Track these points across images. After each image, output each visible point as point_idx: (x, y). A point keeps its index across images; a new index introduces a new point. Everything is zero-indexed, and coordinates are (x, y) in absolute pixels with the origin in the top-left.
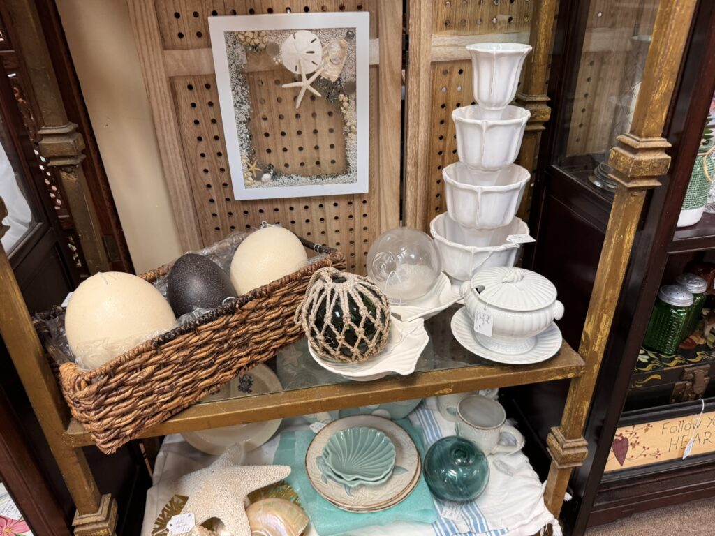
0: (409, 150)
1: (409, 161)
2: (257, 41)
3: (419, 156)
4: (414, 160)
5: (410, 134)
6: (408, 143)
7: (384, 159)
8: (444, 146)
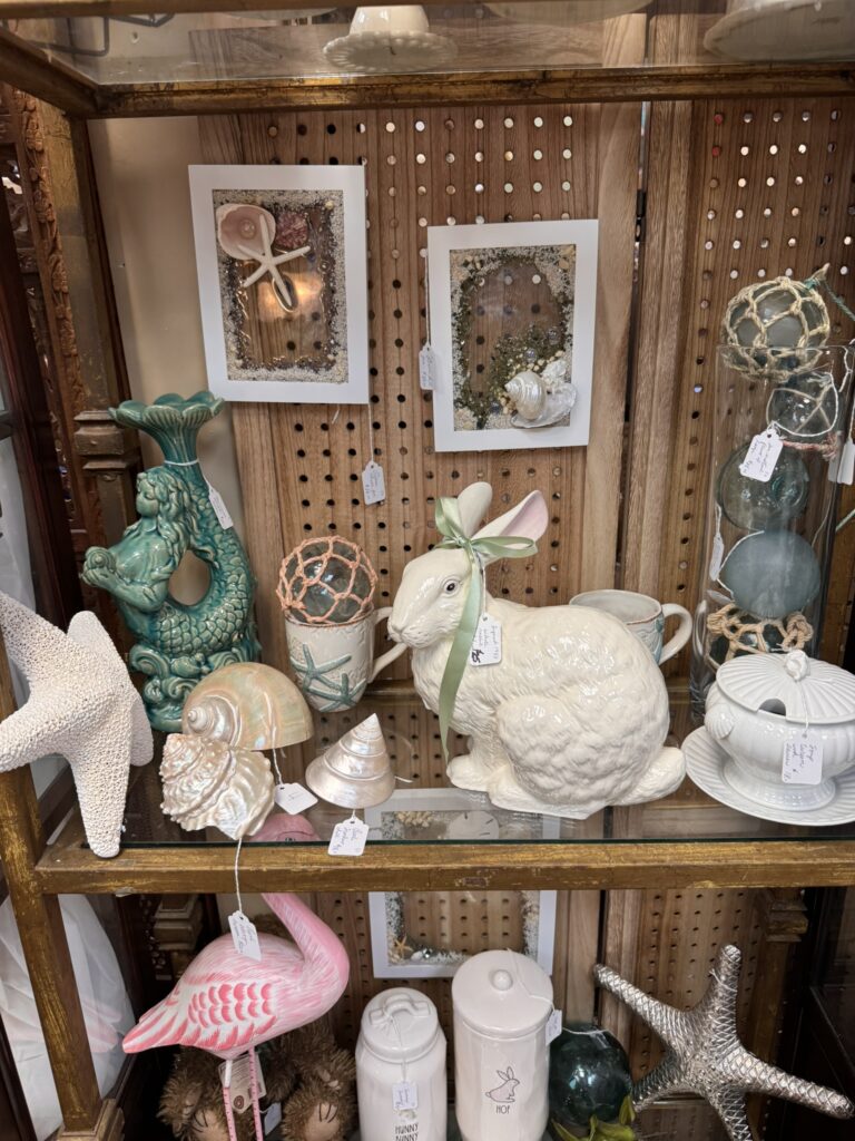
0: (610, 929)
1: (609, 941)
2: (420, 821)
3: (625, 936)
4: (617, 941)
5: (611, 912)
6: (609, 922)
7: (575, 938)
8: (660, 924)
